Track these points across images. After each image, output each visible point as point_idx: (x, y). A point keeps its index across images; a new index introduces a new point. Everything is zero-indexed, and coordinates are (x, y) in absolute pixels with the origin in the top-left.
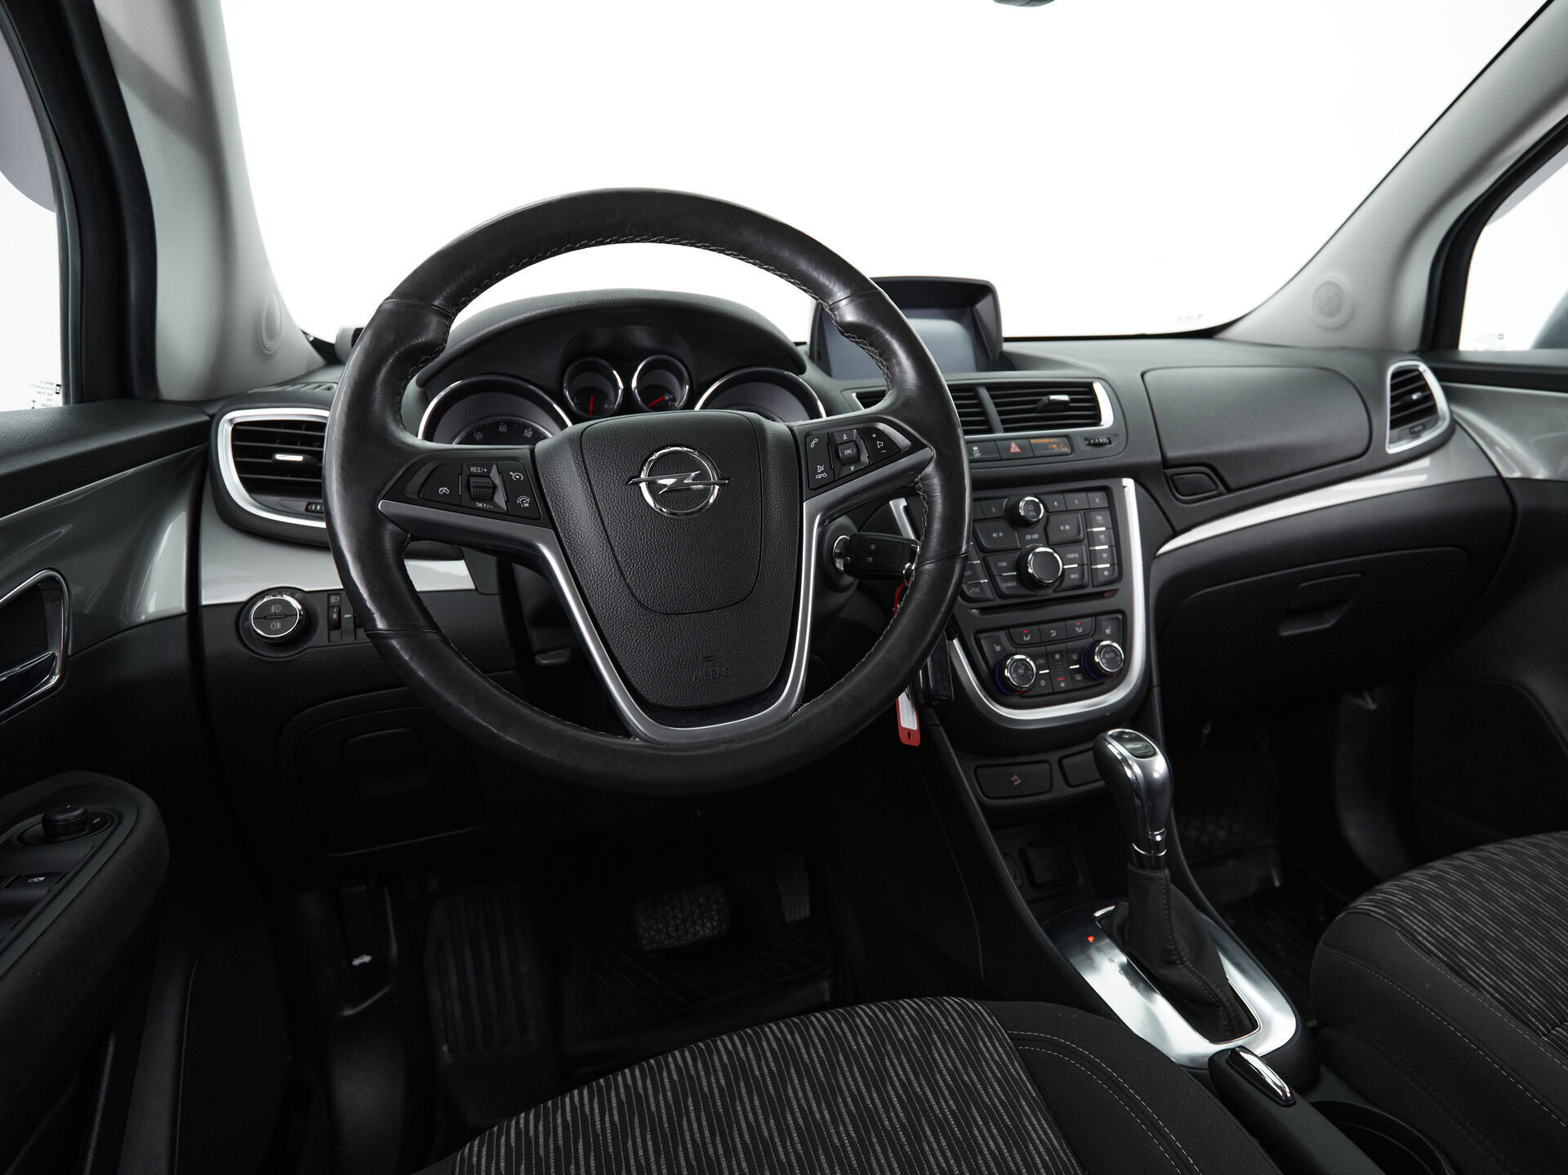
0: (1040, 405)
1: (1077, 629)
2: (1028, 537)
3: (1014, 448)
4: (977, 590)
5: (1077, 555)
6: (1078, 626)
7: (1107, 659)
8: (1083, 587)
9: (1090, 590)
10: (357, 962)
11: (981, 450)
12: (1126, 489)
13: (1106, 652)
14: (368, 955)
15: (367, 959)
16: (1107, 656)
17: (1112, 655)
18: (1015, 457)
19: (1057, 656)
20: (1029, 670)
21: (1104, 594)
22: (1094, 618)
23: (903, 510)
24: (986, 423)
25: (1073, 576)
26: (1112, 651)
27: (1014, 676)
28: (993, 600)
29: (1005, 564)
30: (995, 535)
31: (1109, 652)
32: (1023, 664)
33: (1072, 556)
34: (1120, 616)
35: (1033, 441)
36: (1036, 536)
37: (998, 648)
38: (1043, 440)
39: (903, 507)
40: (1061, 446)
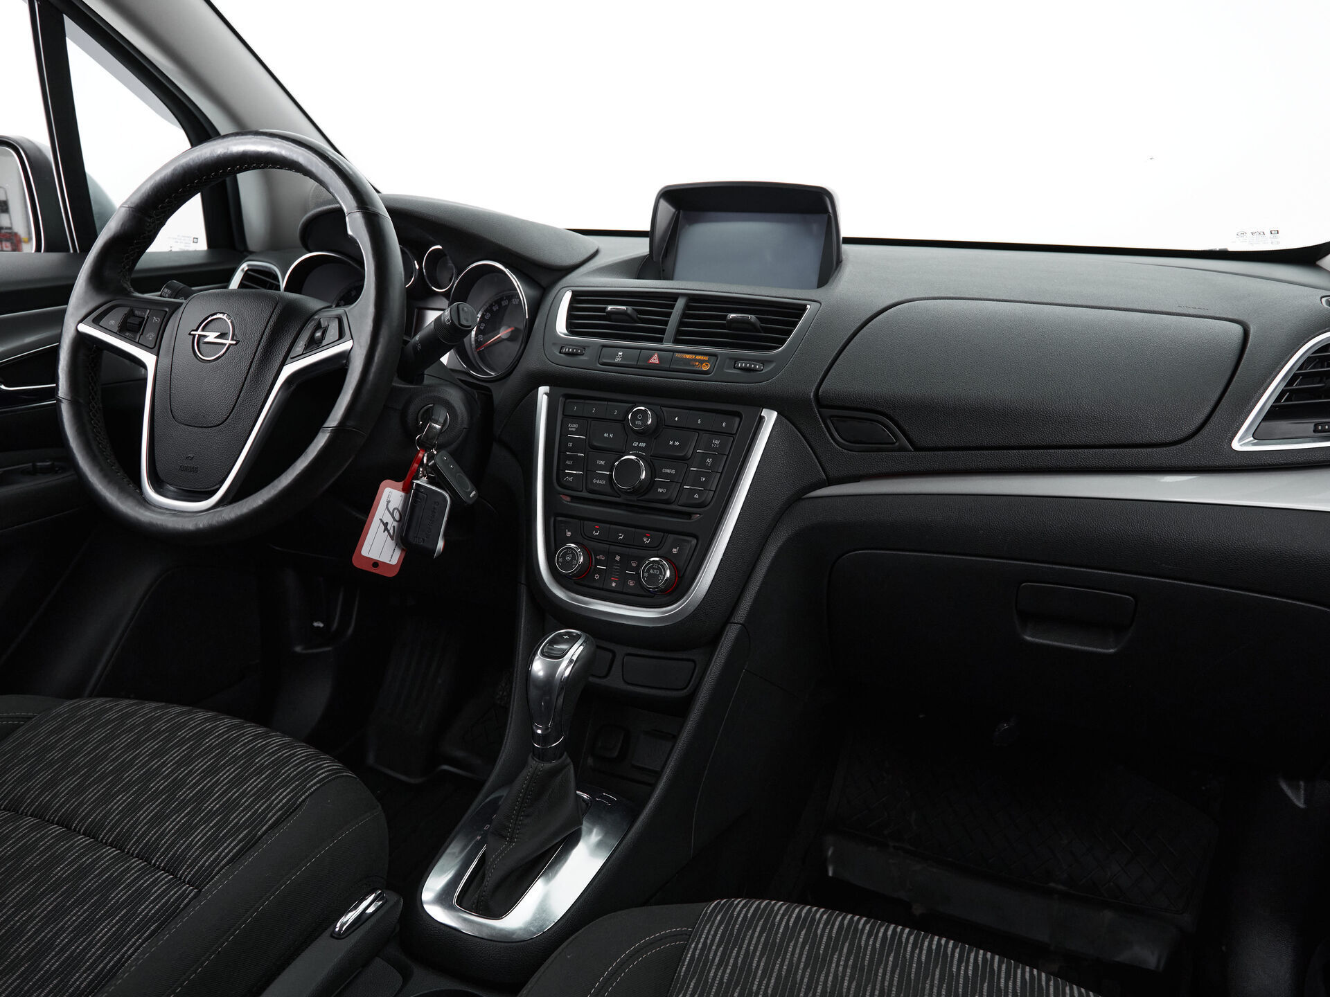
0: (722, 321)
1: (645, 540)
2: (635, 444)
3: (655, 360)
4: (571, 479)
6: (646, 537)
7: (649, 574)
8: (667, 502)
9: (674, 507)
10: (316, 624)
11: (623, 357)
12: (764, 420)
13: (652, 567)
14: (322, 622)
15: (321, 625)
16: (652, 571)
17: (657, 572)
18: (653, 367)
19: (618, 558)
20: (575, 559)
21: (689, 515)
22: (666, 535)
23: (545, 397)
24: (663, 332)
25: (660, 490)
26: (658, 568)
27: (561, 560)
28: (581, 491)
29: (602, 463)
30: (606, 435)
31: (655, 569)
32: (572, 553)
33: (668, 471)
34: (694, 541)
35: (678, 355)
36: (643, 445)
37: (569, 534)
38: (688, 356)
39: (546, 394)
40: (704, 364)
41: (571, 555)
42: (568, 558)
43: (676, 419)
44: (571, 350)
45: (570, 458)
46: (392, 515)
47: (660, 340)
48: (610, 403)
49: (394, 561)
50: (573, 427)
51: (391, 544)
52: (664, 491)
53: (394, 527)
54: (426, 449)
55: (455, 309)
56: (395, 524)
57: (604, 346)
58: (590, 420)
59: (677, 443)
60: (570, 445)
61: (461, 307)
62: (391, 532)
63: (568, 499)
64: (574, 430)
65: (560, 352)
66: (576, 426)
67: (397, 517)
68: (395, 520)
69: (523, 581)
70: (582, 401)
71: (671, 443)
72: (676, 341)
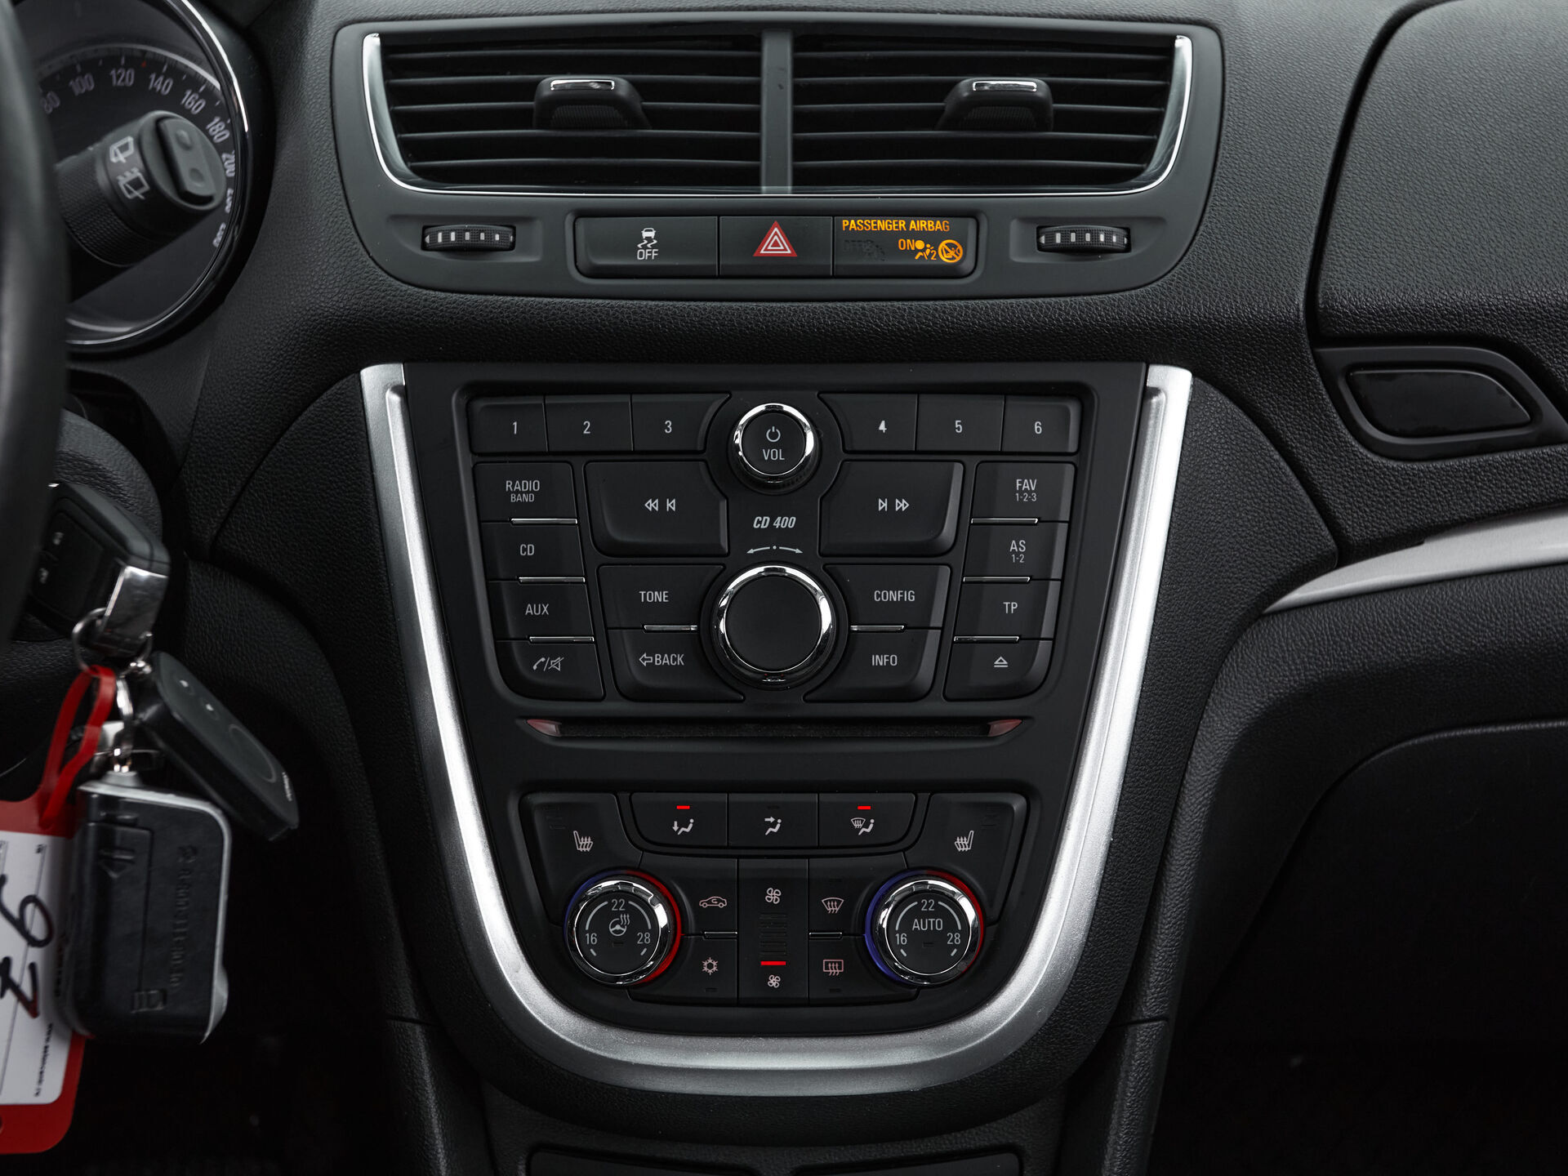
0: (948, 104)
1: (857, 824)
2: (762, 522)
3: (776, 244)
4: (556, 663)
5: (910, 596)
6: (859, 814)
7: (914, 936)
8: (909, 694)
9: (935, 707)
11: (662, 244)
12: (1154, 400)
13: (915, 913)
16: (917, 925)
17: (937, 924)
18: (776, 269)
19: (773, 896)
20: (644, 929)
21: (981, 726)
22: (923, 796)
23: (394, 399)
24: (752, 149)
25: (879, 660)
26: (940, 912)
27: (592, 939)
28: (601, 699)
29: (660, 597)
30: (652, 505)
31: (928, 915)
32: (629, 910)
33: (894, 596)
34: (1018, 804)
35: (852, 224)
36: (787, 522)
37: (585, 844)
38: (883, 225)
39: (396, 389)
40: (943, 245)
41: (626, 918)
42: (617, 929)
43: (882, 427)
44: (467, 236)
45: (535, 593)
46: (19, 924)
47: (751, 179)
48: (637, 398)
49: (51, 1091)
50: (524, 489)
51: (30, 1030)
52: (894, 660)
53: (32, 967)
54: (118, 665)
55: (148, 139)
56: (36, 955)
57: (582, 214)
58: (580, 462)
59: (902, 505)
60: (528, 550)
61: (167, 125)
62: (26, 988)
63: (550, 728)
64: (526, 498)
65: (424, 247)
66: (534, 485)
67: (37, 927)
68: (32, 942)
69: (410, 1008)
70: (538, 400)
71: (883, 505)
72: (802, 179)
